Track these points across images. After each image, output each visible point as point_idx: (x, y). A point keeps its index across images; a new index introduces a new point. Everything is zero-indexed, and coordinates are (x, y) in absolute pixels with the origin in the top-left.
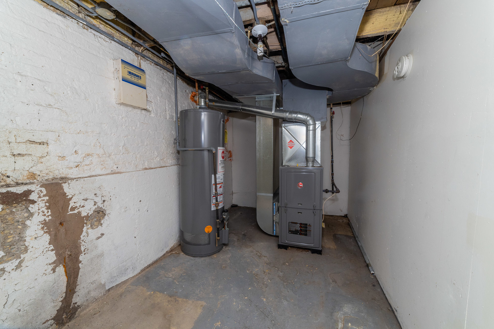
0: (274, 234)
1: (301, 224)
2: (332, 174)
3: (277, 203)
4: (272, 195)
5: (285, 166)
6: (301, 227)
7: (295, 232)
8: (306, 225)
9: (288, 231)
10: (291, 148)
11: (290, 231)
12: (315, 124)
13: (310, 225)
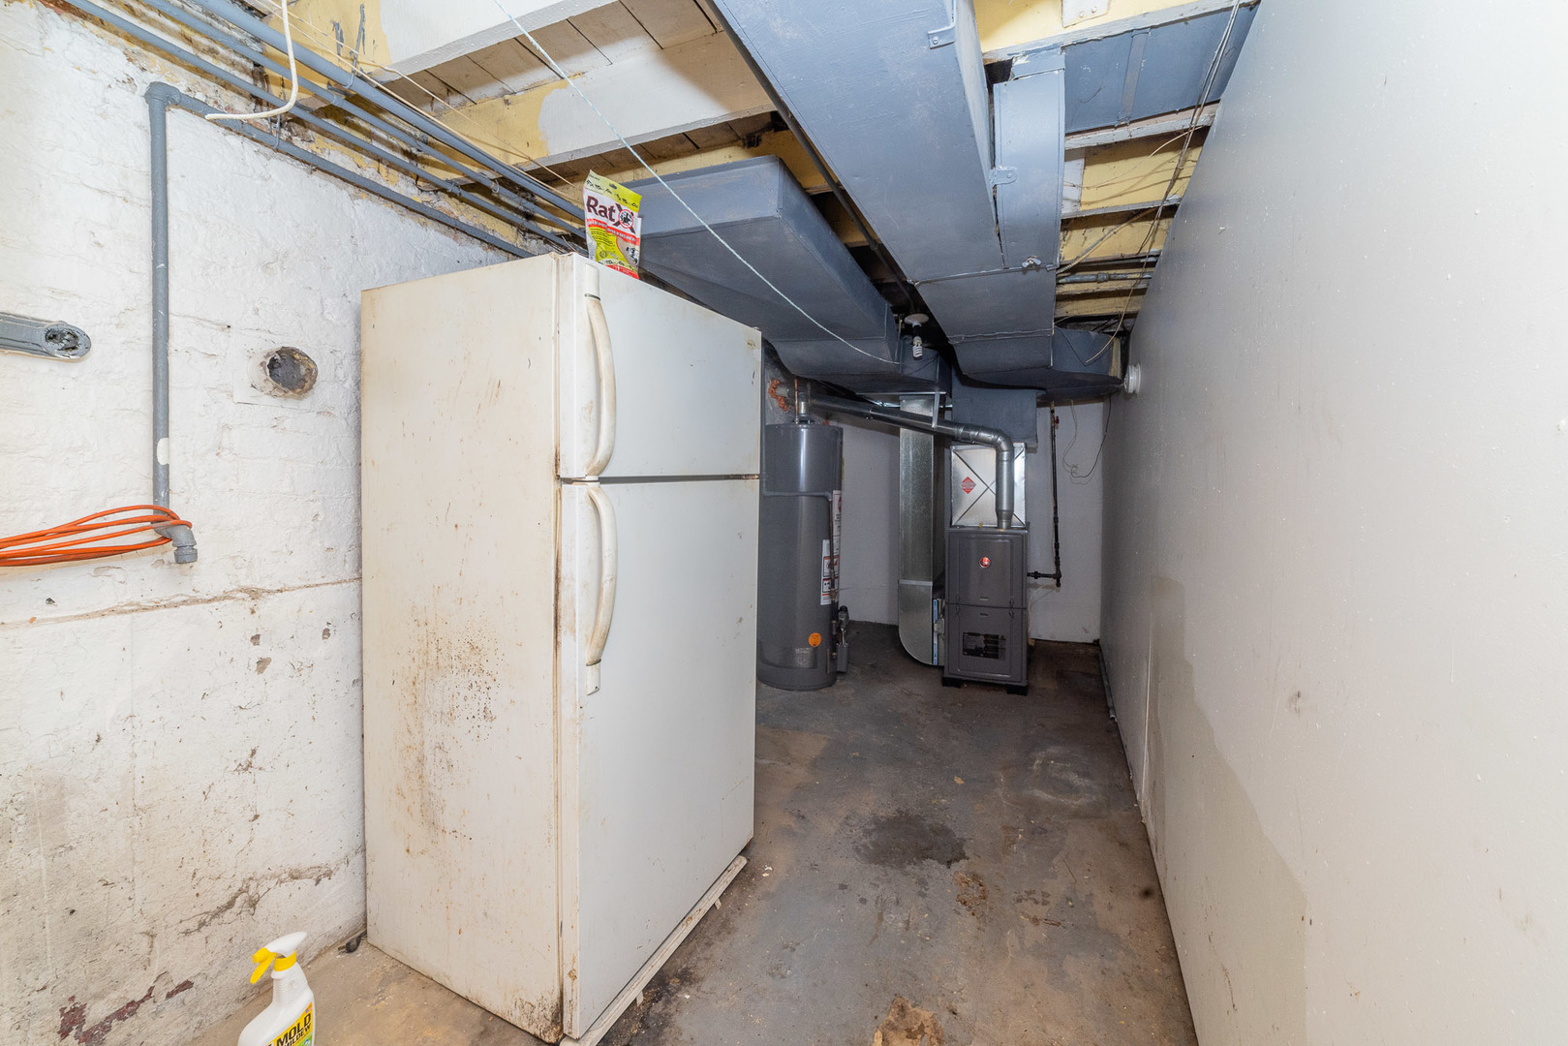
0: (935, 663)
1: (986, 636)
2: (1057, 546)
3: (940, 600)
4: (931, 584)
5: (955, 526)
6: (986, 641)
7: (976, 652)
8: (997, 637)
9: (961, 651)
10: (968, 492)
11: (964, 650)
12: (1012, 450)
13: (1003, 638)
